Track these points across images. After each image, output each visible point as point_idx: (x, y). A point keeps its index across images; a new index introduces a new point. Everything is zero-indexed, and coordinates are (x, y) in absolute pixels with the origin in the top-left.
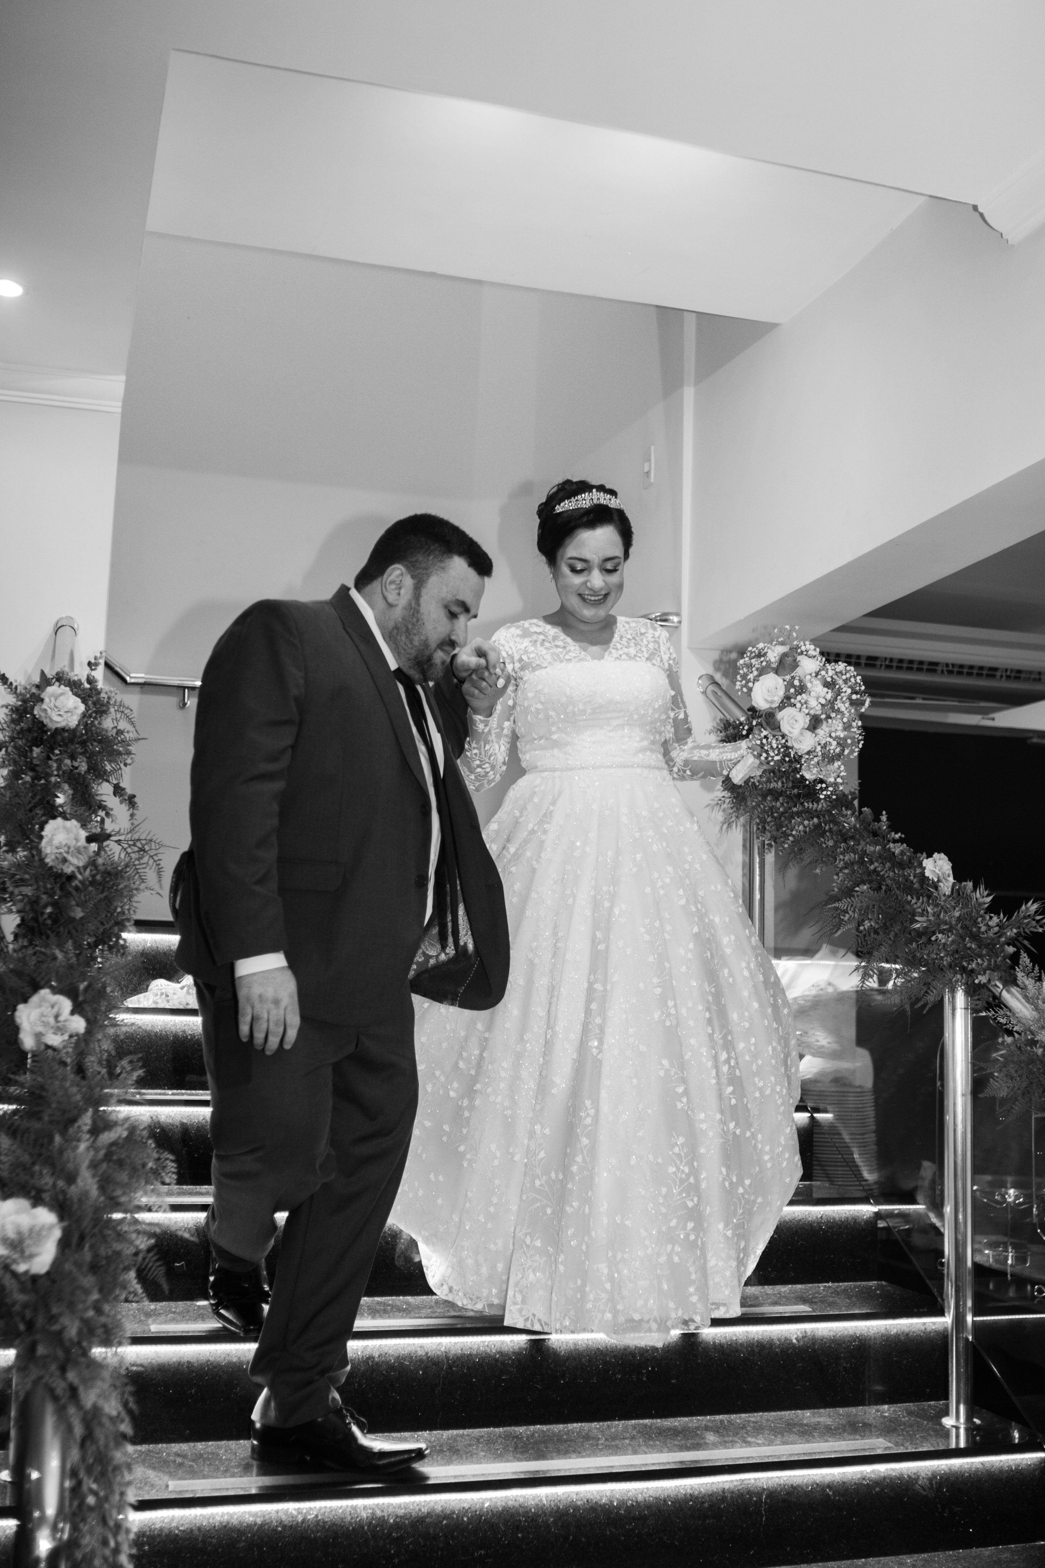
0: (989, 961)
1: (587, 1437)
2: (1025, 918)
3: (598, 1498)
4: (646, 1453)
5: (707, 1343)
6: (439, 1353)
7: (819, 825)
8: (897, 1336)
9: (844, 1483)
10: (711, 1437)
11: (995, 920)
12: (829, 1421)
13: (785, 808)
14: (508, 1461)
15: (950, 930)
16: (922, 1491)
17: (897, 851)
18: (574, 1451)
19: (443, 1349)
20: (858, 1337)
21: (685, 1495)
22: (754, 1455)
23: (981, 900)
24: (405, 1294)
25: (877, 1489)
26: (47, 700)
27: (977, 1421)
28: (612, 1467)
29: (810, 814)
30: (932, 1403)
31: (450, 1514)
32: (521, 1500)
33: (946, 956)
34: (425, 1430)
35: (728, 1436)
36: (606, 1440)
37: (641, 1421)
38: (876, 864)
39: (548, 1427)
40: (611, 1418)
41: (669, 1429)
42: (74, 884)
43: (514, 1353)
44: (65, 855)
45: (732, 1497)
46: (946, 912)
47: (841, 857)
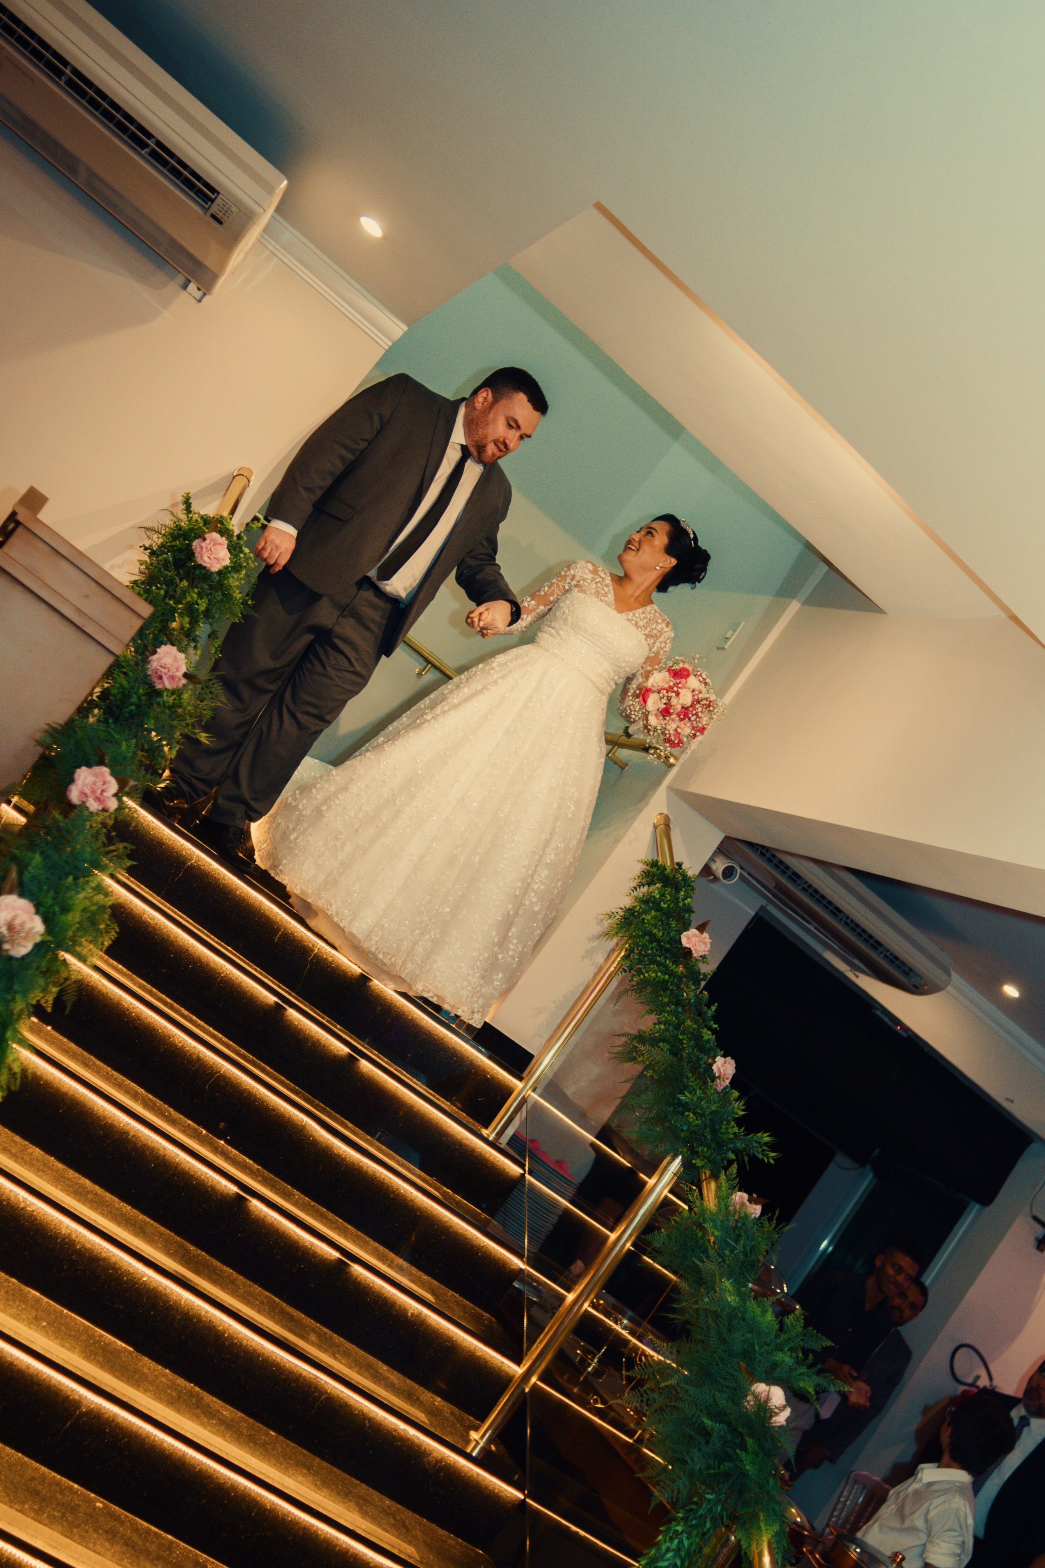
0: (712, 1154)
1: (233, 1282)
2: (756, 1141)
3: (218, 1324)
4: (266, 1317)
5: (352, 1276)
6: (173, 1161)
7: (668, 981)
8: (479, 1358)
9: (381, 1424)
10: (313, 1337)
11: (736, 1130)
12: (396, 1382)
13: (653, 953)
14: (174, 1260)
15: (702, 1116)
16: (427, 1465)
17: (706, 1037)
18: (220, 1285)
19: (177, 1160)
20: (453, 1341)
21: (274, 1361)
22: (336, 1367)
23: (736, 1110)
24: (170, 1106)
25: (399, 1443)
26: (208, 541)
27: (493, 1448)
28: (240, 1311)
29: (666, 971)
30: (472, 1418)
31: (117, 1269)
32: (168, 1291)
33: (687, 1131)
34: (129, 1205)
35: (325, 1344)
36: (244, 1292)
37: (273, 1297)
38: (685, 1037)
39: (210, 1258)
40: (255, 1281)
41: (289, 1314)
42: (158, 700)
43: (221, 1194)
44: (163, 674)
45: (302, 1383)
46: (707, 1102)
47: (666, 1015)
